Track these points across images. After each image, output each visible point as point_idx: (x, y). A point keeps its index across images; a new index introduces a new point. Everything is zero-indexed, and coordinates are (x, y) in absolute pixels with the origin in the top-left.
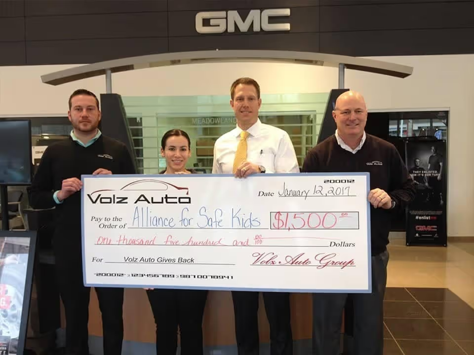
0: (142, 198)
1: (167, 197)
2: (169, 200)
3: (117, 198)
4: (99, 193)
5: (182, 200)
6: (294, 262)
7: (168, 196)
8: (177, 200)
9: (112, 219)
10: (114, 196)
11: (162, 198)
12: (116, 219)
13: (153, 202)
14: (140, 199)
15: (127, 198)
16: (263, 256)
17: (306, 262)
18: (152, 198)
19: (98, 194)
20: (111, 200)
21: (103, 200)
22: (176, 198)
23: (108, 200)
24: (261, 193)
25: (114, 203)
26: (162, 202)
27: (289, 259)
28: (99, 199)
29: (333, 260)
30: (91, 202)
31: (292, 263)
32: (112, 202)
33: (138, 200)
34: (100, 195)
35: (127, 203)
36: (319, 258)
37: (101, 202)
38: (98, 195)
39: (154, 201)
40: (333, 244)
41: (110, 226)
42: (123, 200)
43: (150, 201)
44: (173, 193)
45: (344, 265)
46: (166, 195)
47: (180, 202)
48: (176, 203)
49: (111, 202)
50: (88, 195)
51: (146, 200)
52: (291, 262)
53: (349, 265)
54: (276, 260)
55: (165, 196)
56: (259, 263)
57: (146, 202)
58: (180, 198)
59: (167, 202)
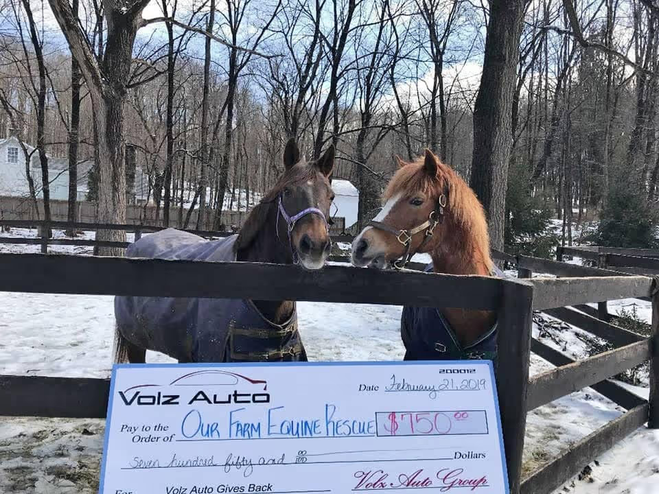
0: (201, 397)
1: (236, 395)
2: (239, 399)
3: (164, 397)
4: (138, 390)
5: (257, 398)
6: (410, 483)
7: (238, 393)
8: (250, 398)
9: (153, 428)
10: (159, 394)
11: (230, 396)
12: (159, 427)
13: (215, 402)
14: (198, 398)
15: (177, 397)
16: (368, 476)
17: (426, 483)
18: (215, 396)
19: (135, 391)
20: (155, 400)
21: (142, 400)
22: (249, 395)
23: (151, 400)
24: (363, 387)
25: (159, 403)
26: (229, 402)
27: (403, 479)
28: (137, 398)
29: (459, 477)
30: (124, 403)
31: (408, 485)
32: (156, 402)
33: (195, 399)
34: (138, 393)
35: (177, 403)
36: (442, 475)
37: (139, 403)
38: (135, 393)
39: (217, 400)
40: (458, 455)
41: (150, 439)
42: (172, 400)
43: (212, 399)
44: (245, 388)
45: (475, 484)
46: (236, 392)
47: (254, 401)
48: (249, 402)
49: (153, 403)
50: (121, 393)
51: (206, 398)
52: (406, 483)
53: (481, 484)
54: (387, 481)
55: (233, 393)
56: (363, 487)
57: (206, 402)
58: (254, 396)
59: (236, 401)
